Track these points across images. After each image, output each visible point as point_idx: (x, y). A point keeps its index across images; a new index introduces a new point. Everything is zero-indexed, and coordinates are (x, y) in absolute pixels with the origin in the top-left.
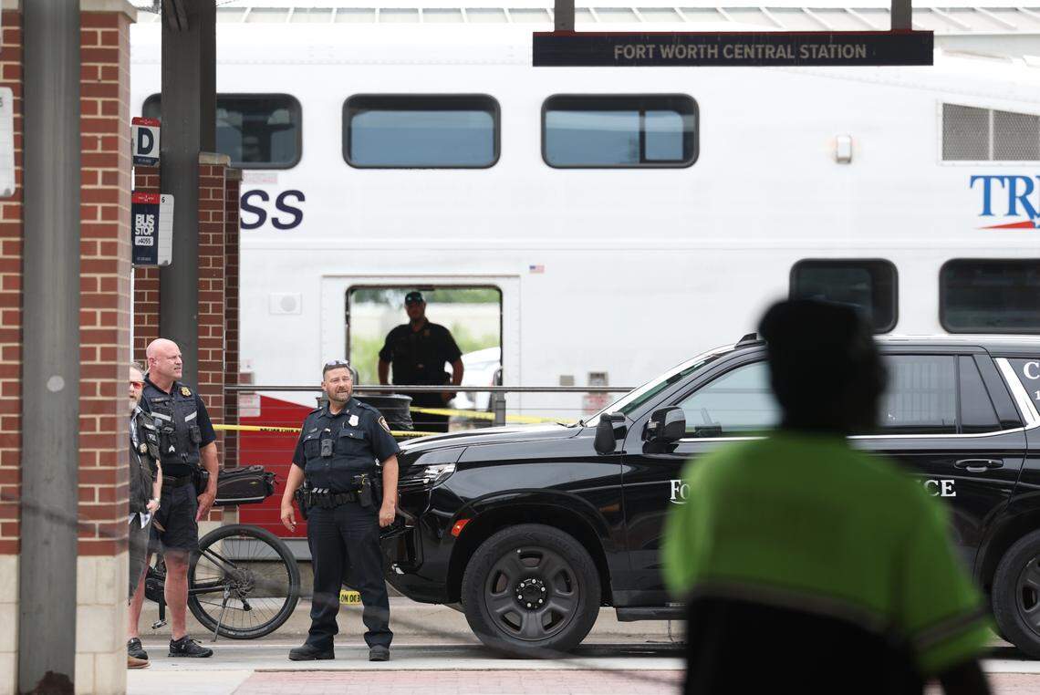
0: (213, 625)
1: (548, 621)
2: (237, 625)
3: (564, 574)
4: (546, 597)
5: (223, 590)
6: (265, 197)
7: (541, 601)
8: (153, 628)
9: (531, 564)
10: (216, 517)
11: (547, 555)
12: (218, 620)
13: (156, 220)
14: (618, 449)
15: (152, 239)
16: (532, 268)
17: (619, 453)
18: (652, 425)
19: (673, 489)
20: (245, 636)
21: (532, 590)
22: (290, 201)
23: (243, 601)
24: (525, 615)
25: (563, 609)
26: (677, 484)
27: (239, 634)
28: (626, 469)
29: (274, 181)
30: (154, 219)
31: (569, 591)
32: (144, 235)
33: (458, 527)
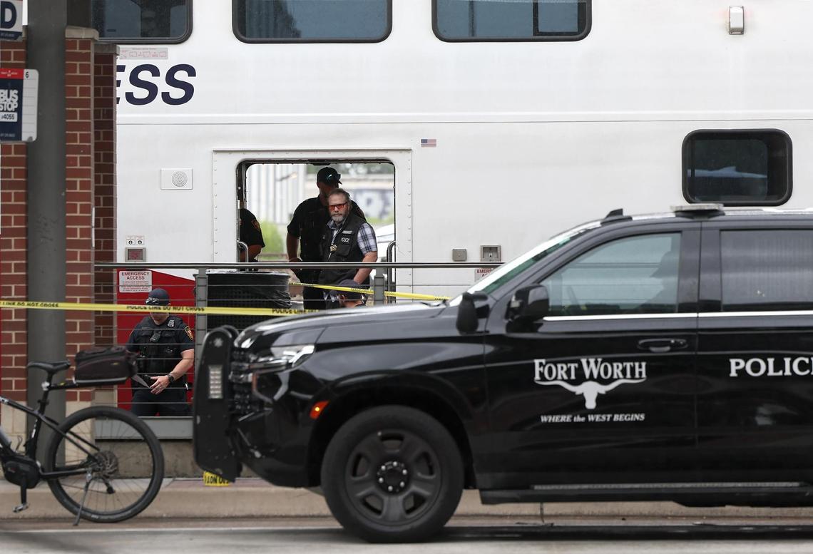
0: (76, 509)
1: (411, 504)
2: (101, 508)
3: (425, 456)
4: (408, 480)
5: (85, 472)
6: (155, 72)
7: (402, 484)
8: (15, 511)
9: (393, 447)
10: (85, 398)
11: (409, 437)
12: (80, 503)
13: (20, 95)
14: (480, 329)
15: (16, 114)
16: (424, 141)
17: (481, 332)
18: (515, 304)
19: (537, 369)
20: (109, 519)
21: (393, 473)
22: (181, 76)
23: (107, 484)
24: (386, 499)
25: (424, 492)
26: (541, 364)
27: (102, 517)
28: (489, 349)
29: (165, 56)
30: (18, 94)
31: (431, 473)
32: (7, 111)
33: (317, 409)
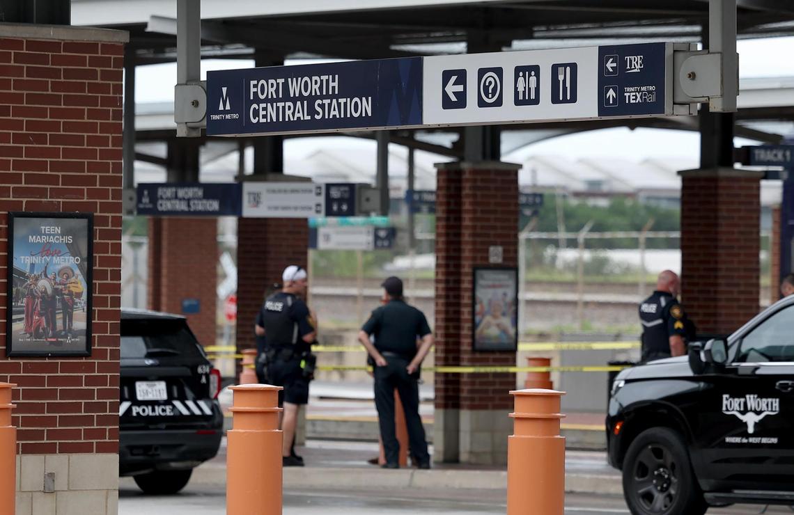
19: (725, 402)
26: (726, 399)
33: (618, 427)
